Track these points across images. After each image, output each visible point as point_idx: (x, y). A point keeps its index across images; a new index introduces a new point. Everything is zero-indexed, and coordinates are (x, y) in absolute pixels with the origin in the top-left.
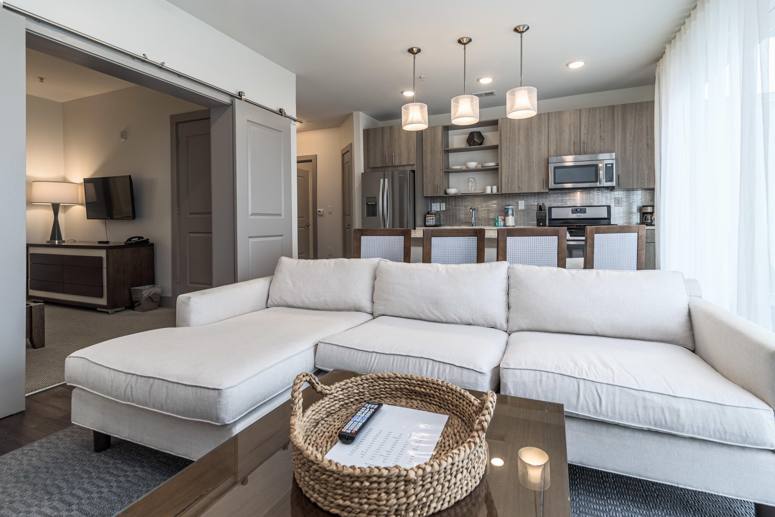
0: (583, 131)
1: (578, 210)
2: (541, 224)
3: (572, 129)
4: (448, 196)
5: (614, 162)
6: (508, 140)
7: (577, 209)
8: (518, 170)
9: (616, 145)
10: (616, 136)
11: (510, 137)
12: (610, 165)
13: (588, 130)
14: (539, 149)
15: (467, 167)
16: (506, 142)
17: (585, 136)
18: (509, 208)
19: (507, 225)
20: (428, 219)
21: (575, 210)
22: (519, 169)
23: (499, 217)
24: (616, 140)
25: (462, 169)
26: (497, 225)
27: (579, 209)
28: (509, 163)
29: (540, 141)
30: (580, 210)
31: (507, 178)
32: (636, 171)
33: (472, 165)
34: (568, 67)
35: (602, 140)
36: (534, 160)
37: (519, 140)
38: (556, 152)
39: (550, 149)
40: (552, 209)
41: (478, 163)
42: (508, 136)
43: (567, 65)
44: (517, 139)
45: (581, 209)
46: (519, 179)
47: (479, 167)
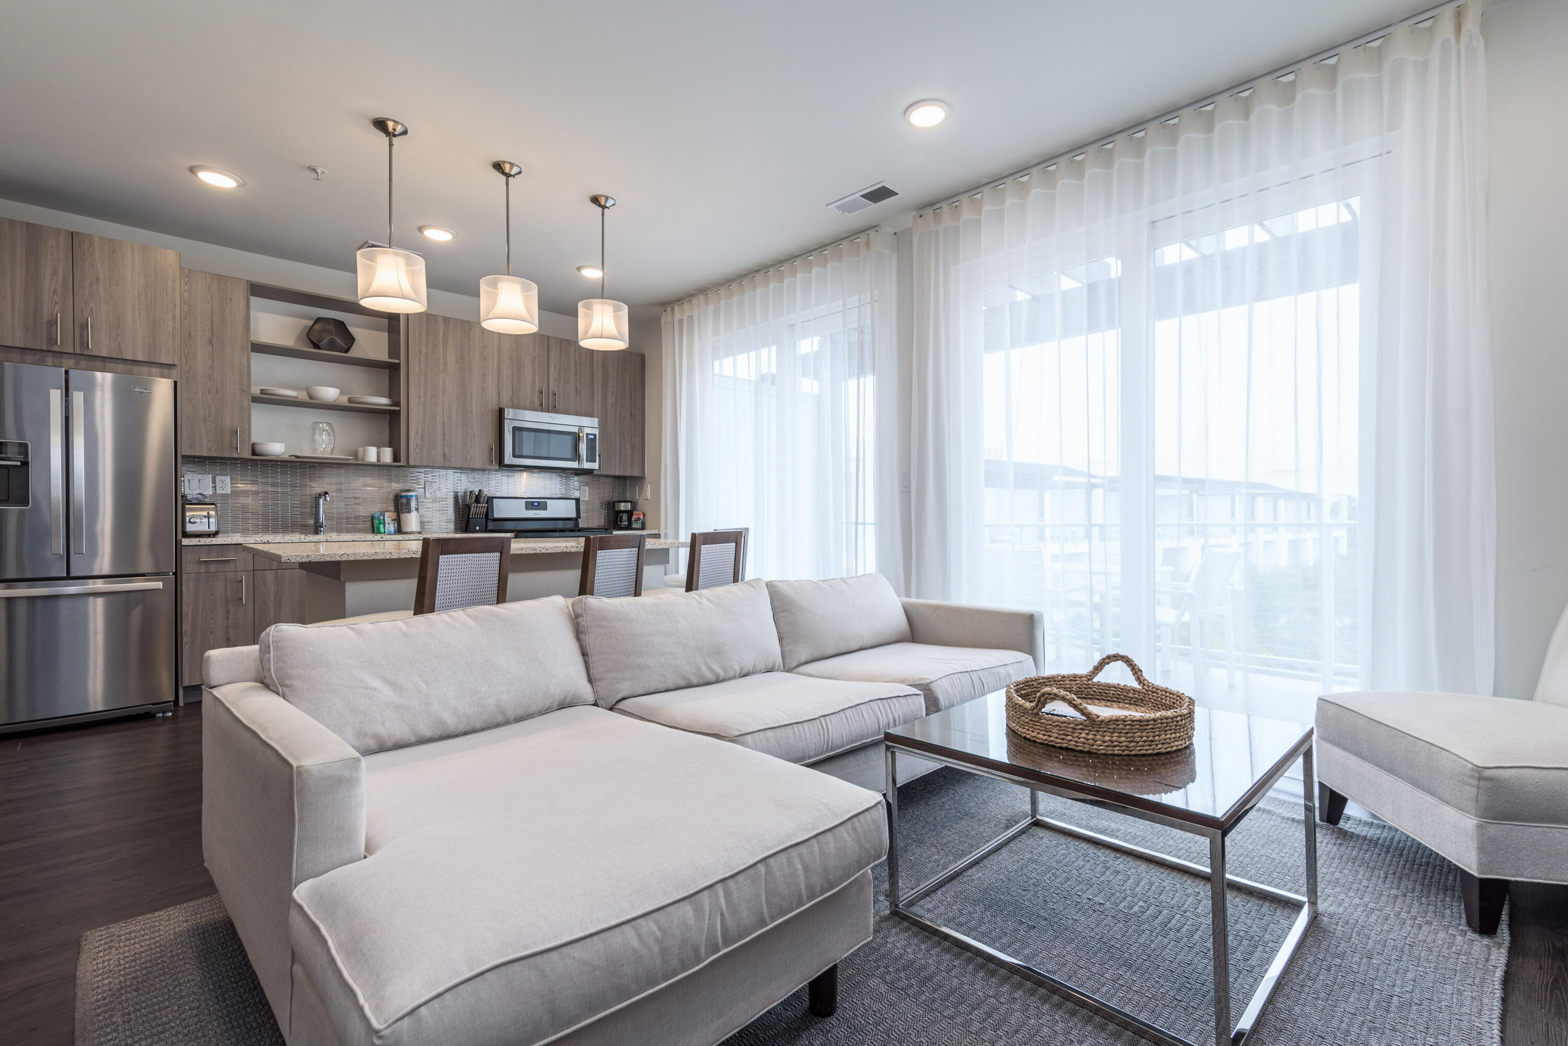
0: (553, 374)
1: (535, 504)
2: (478, 528)
3: (537, 366)
4: (262, 460)
5: (596, 432)
6: (423, 359)
7: (533, 503)
8: (444, 422)
9: (595, 406)
10: (595, 393)
11: (427, 354)
12: (592, 437)
13: (559, 374)
14: (483, 389)
15: (311, 397)
16: (420, 361)
17: (556, 384)
18: (411, 496)
19: (405, 529)
20: (193, 517)
21: (532, 504)
22: (445, 420)
23: (386, 513)
24: (595, 398)
25: (297, 398)
26: (382, 530)
27: (536, 502)
28: (425, 405)
29: (485, 374)
30: (537, 504)
31: (420, 435)
32: (618, 451)
33: (330, 393)
34: (580, 272)
35: (578, 396)
36: (474, 408)
37: (445, 364)
38: (512, 400)
39: (501, 393)
40: (494, 500)
41: (342, 393)
42: (424, 350)
43: (579, 269)
44: (441, 361)
45: (538, 502)
46: (444, 439)
47: (344, 400)
